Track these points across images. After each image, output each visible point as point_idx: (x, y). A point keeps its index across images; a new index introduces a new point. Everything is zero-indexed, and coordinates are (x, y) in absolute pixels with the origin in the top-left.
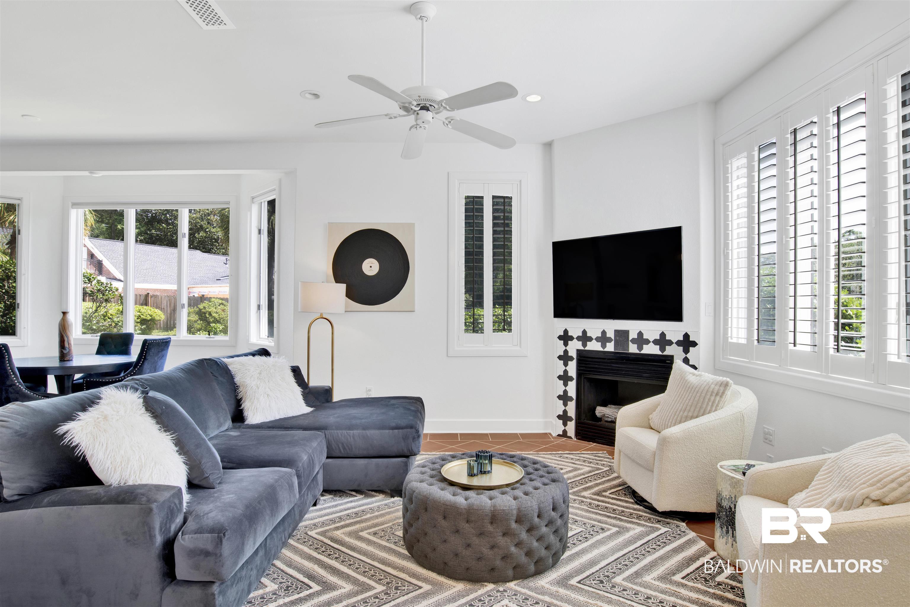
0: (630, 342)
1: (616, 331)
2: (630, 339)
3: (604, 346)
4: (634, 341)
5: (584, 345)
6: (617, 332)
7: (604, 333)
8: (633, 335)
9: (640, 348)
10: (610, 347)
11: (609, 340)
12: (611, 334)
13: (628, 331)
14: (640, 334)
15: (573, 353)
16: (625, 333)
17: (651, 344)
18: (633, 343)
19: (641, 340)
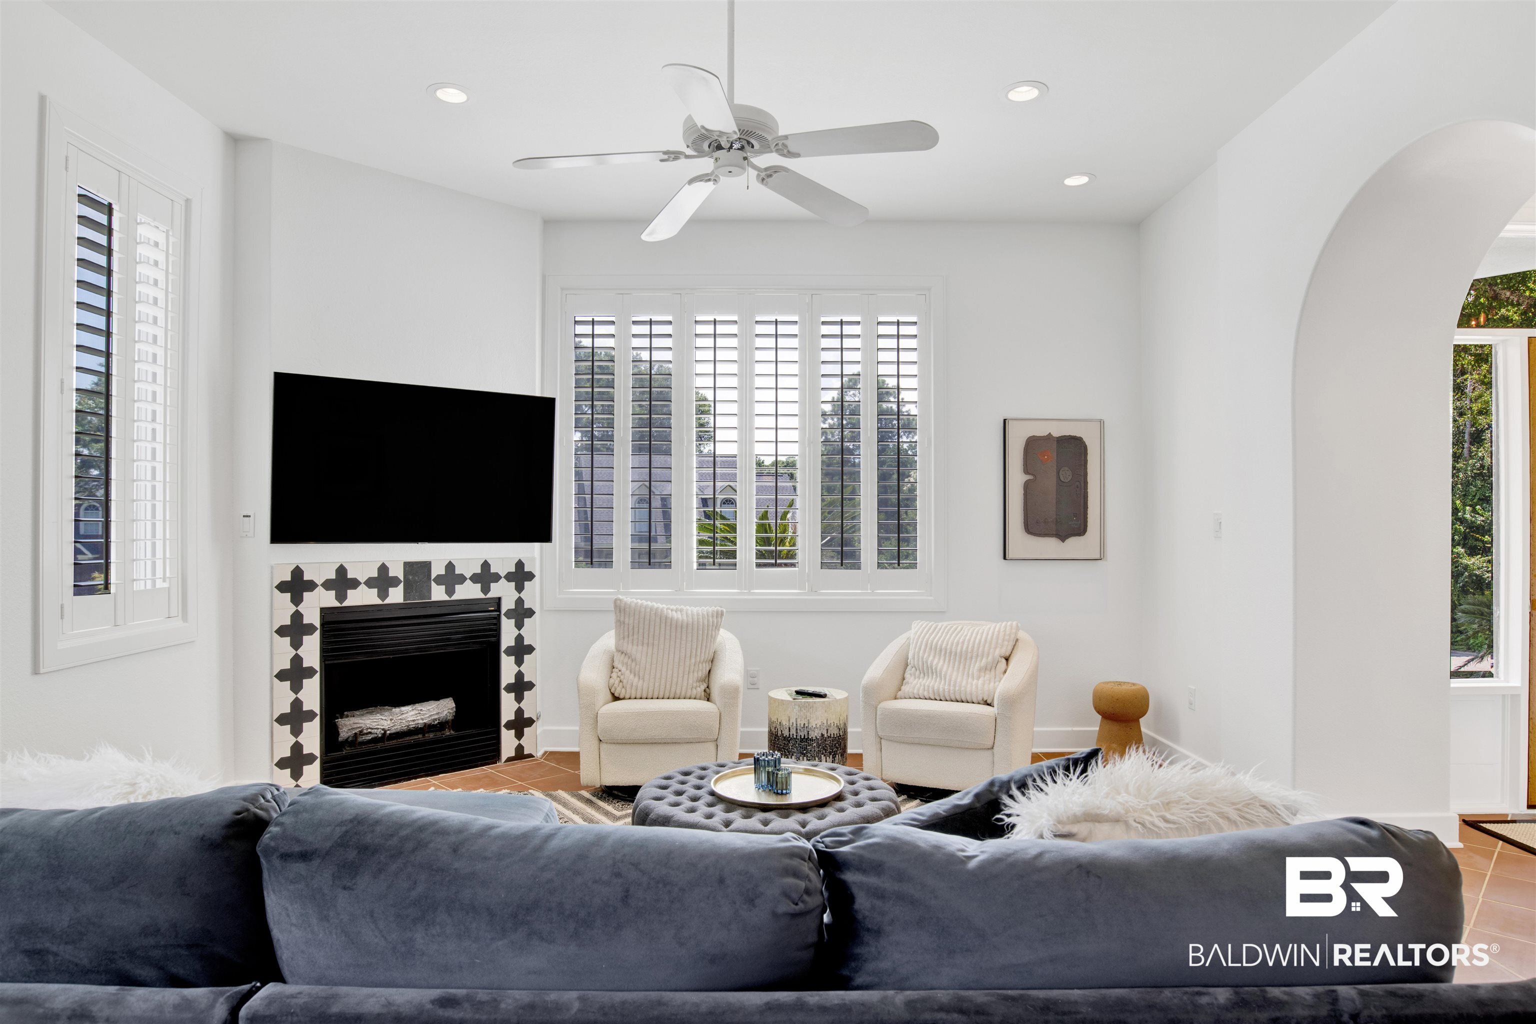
0: (433, 583)
1: (407, 564)
2: (433, 576)
3: (383, 594)
4: (439, 580)
5: (341, 597)
6: (409, 567)
7: (383, 569)
8: (438, 570)
9: (450, 591)
10: (396, 596)
11: (395, 582)
12: (397, 571)
13: (430, 563)
14: (450, 567)
15: (312, 617)
16: (426, 566)
17: (468, 582)
18: (438, 584)
19: (451, 578)
